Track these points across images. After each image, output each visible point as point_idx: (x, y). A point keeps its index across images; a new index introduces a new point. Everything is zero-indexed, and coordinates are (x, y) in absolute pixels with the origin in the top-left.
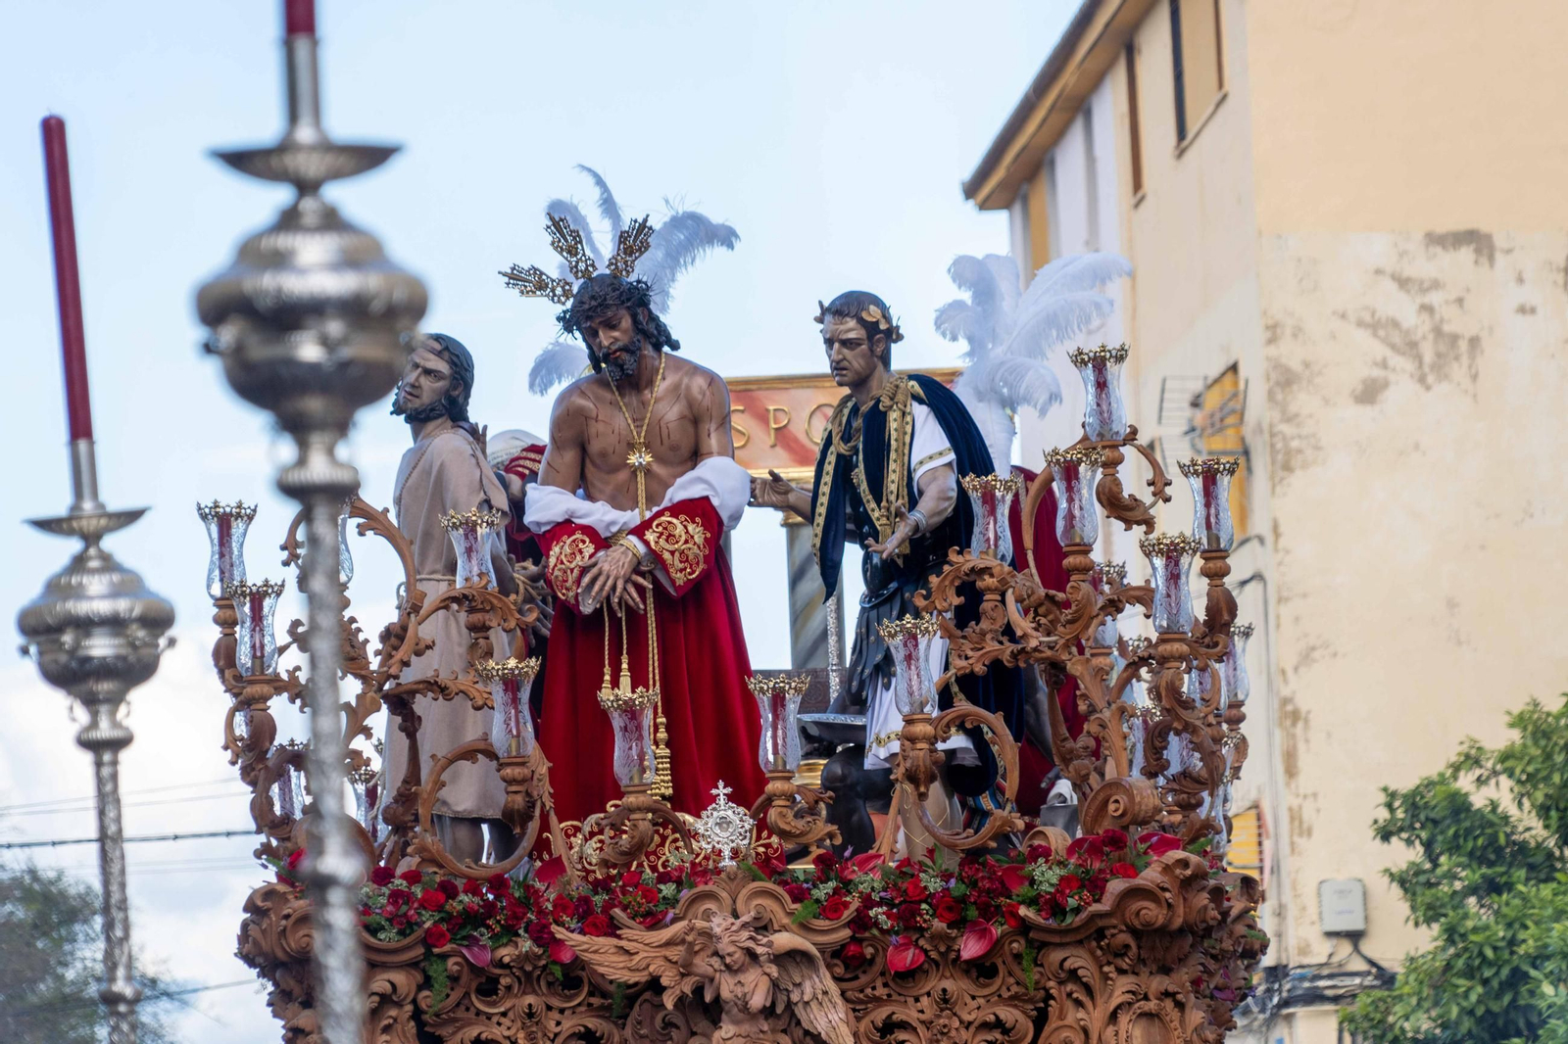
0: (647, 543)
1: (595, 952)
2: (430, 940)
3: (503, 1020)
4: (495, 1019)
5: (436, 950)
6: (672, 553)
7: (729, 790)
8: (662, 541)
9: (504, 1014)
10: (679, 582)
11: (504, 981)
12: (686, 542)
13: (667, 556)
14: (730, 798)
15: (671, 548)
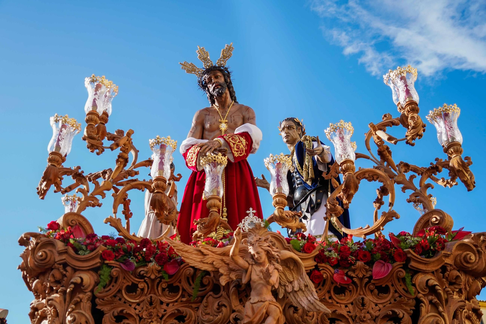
0: (225, 139)
1: (186, 252)
2: (103, 257)
3: (137, 307)
4: (133, 306)
5: (107, 262)
6: (234, 144)
7: (254, 211)
8: (230, 139)
9: (138, 304)
10: (236, 155)
11: (141, 286)
12: (239, 142)
13: (232, 145)
14: (255, 214)
15: (234, 142)
